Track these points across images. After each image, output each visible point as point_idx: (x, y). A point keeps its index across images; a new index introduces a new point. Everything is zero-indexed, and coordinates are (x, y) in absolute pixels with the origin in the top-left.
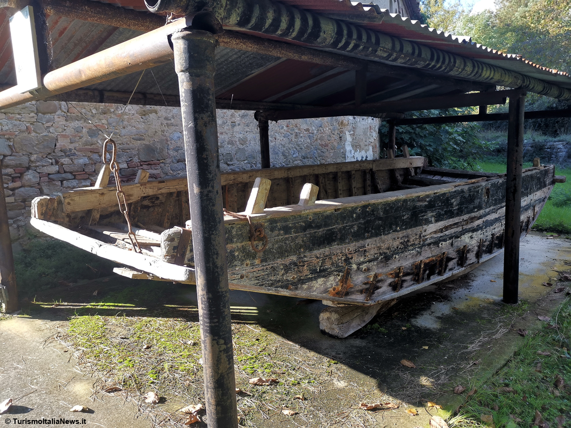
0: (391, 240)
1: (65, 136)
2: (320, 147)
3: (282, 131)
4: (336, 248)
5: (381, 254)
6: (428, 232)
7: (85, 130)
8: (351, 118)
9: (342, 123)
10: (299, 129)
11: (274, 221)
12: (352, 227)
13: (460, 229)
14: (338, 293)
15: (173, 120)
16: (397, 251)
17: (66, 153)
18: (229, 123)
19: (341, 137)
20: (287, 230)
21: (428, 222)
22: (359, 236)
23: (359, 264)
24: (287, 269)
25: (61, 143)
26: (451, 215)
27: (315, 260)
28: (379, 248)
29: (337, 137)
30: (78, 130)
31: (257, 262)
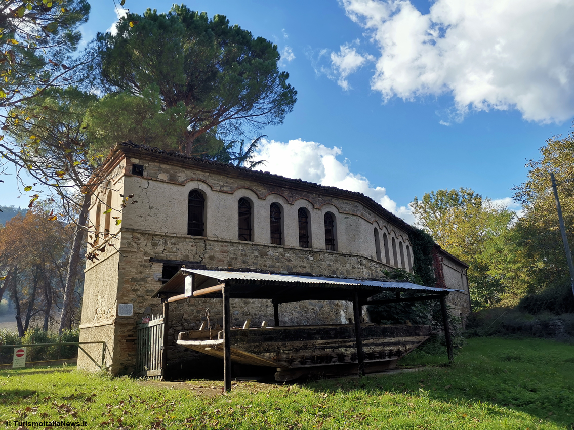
0: (298, 344)
1: (187, 313)
2: (322, 319)
3: (296, 309)
4: (273, 343)
5: (294, 348)
6: (317, 343)
7: (195, 310)
8: (344, 302)
9: (337, 304)
10: (308, 309)
11: (250, 331)
12: (280, 336)
13: (337, 345)
14: (275, 359)
15: (235, 305)
16: (301, 348)
17: (187, 321)
18: (265, 305)
19: (337, 313)
20: (255, 334)
21: (317, 339)
22: (283, 340)
23: (284, 350)
24: (255, 347)
25: (185, 316)
26: (330, 338)
27: (265, 346)
28: (293, 346)
29: (334, 314)
30: (192, 310)
31: (245, 343)
